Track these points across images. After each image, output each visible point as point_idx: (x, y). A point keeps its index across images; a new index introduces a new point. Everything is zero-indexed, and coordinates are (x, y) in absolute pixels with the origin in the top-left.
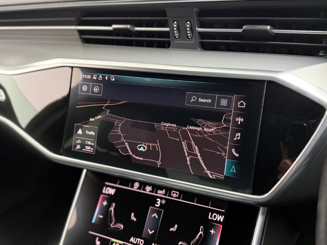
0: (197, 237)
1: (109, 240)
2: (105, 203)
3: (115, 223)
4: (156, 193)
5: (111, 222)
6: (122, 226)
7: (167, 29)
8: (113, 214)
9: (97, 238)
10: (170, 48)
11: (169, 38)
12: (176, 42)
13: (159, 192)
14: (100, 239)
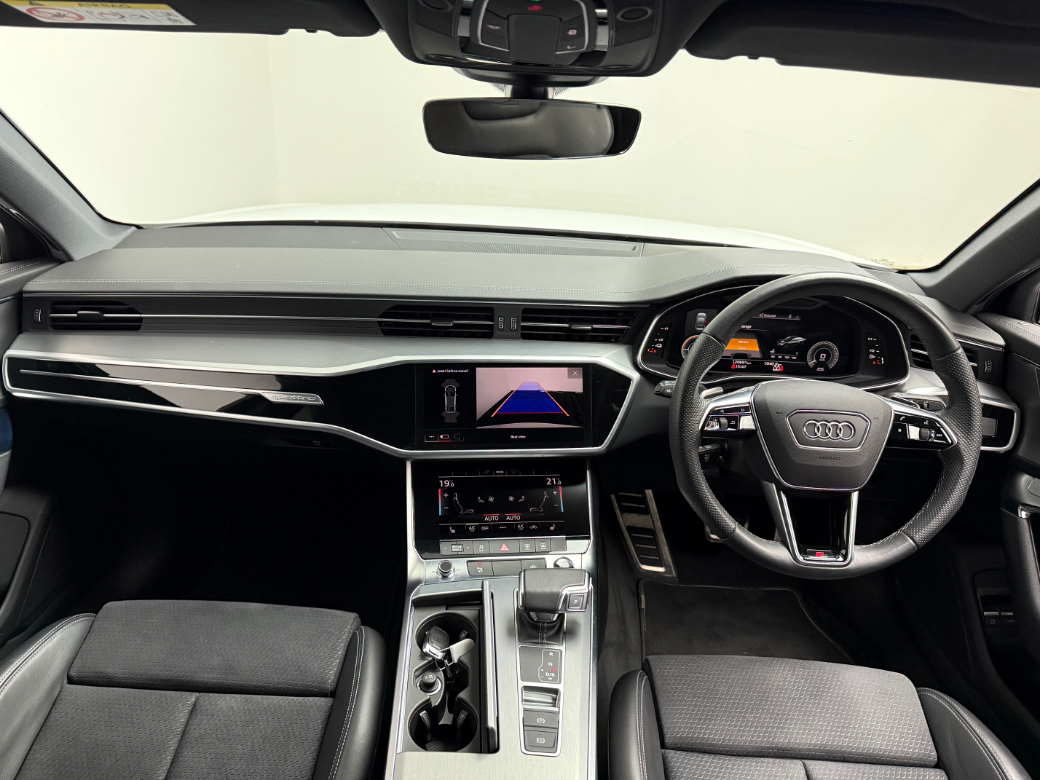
0: (544, 501)
1: (464, 525)
2: (446, 495)
3: (464, 509)
4: (495, 474)
5: (460, 510)
6: (472, 510)
7: (492, 323)
8: (458, 502)
9: (451, 527)
10: (493, 339)
11: (494, 330)
12: (499, 333)
13: (498, 472)
14: (454, 527)
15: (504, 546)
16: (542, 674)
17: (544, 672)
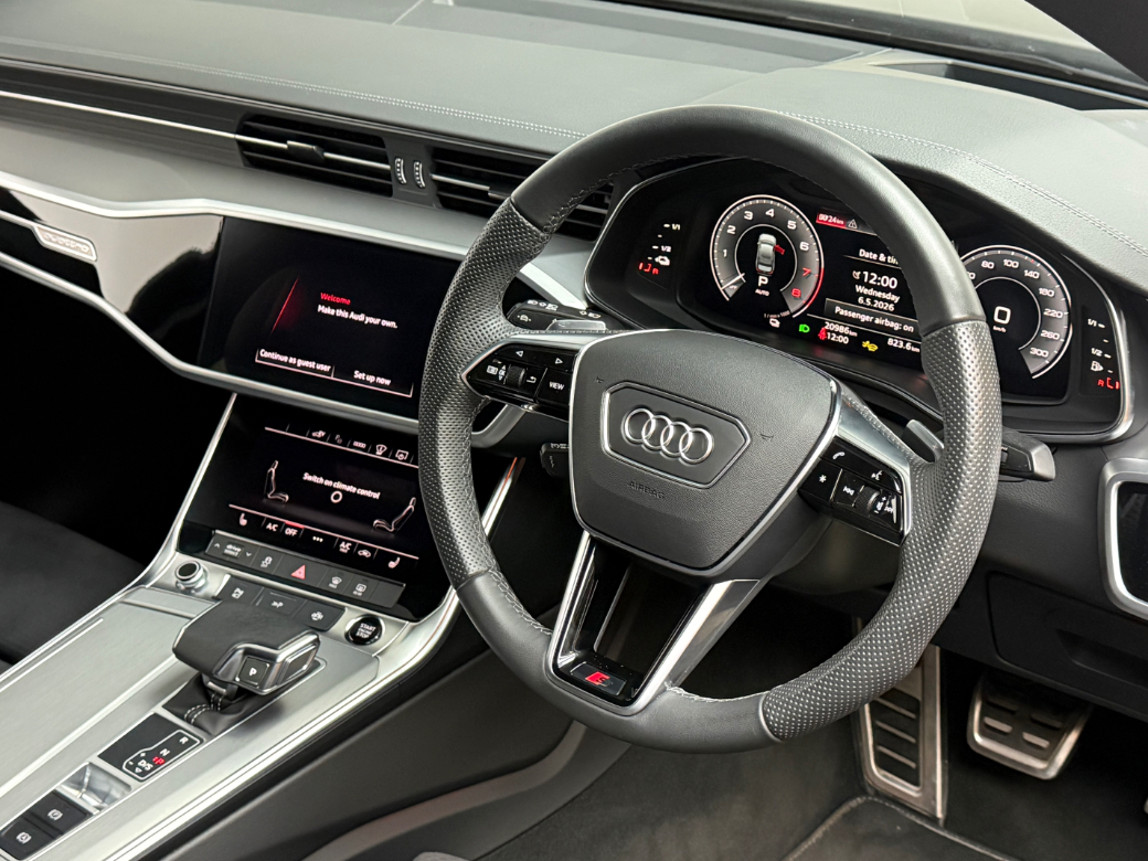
0: (404, 513)
1: (263, 517)
3: (276, 492)
4: (352, 446)
5: (269, 490)
6: (287, 497)
7: (387, 167)
8: (273, 478)
9: (243, 515)
10: (392, 198)
11: (390, 180)
12: (401, 189)
13: (356, 444)
14: (248, 516)
15: (302, 569)
16: (139, 759)
17: (143, 758)
